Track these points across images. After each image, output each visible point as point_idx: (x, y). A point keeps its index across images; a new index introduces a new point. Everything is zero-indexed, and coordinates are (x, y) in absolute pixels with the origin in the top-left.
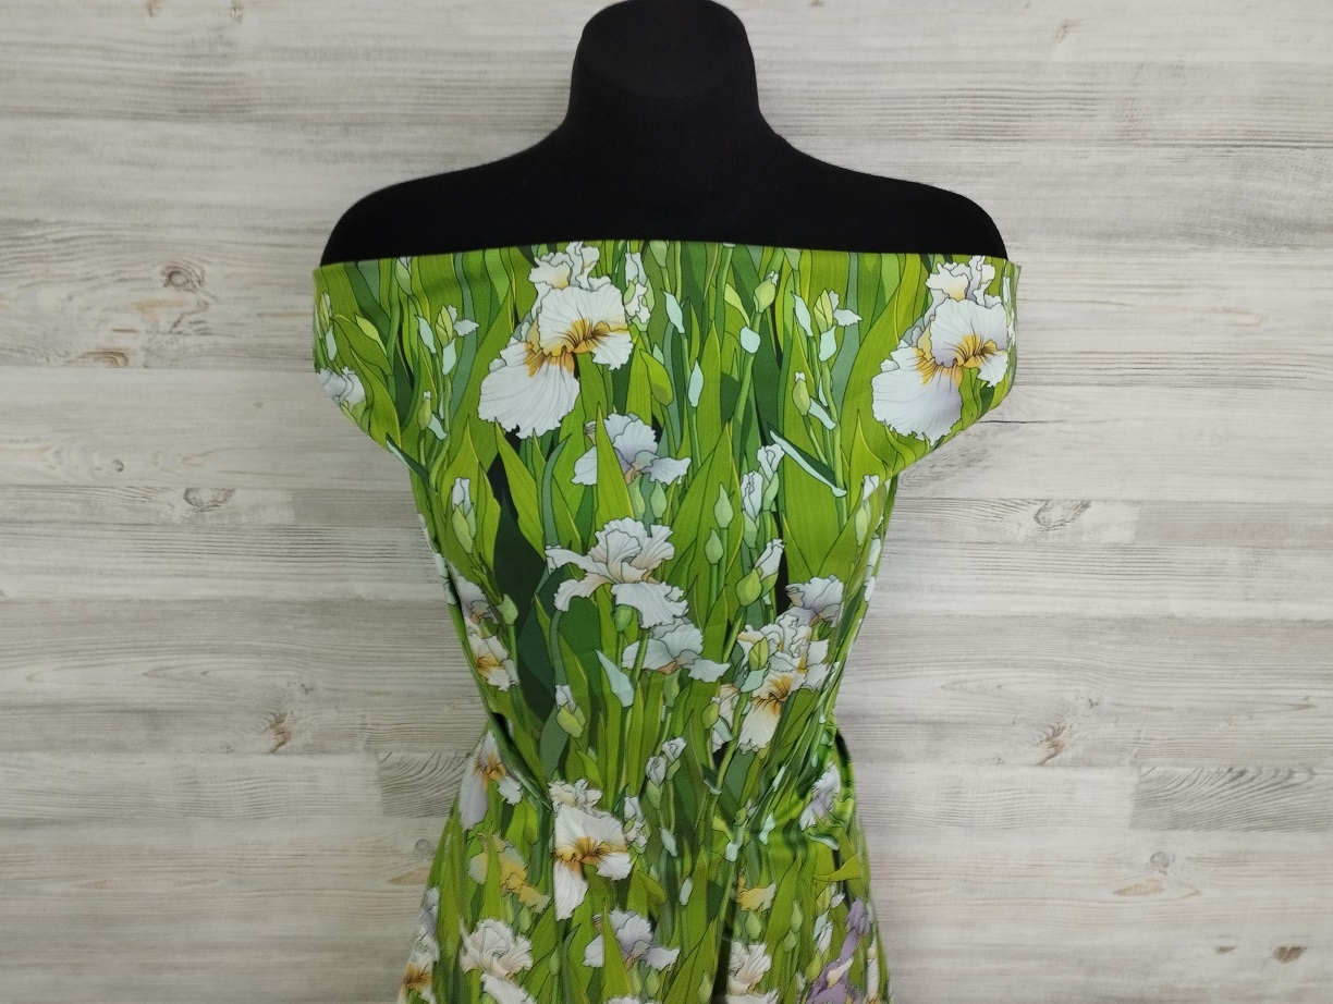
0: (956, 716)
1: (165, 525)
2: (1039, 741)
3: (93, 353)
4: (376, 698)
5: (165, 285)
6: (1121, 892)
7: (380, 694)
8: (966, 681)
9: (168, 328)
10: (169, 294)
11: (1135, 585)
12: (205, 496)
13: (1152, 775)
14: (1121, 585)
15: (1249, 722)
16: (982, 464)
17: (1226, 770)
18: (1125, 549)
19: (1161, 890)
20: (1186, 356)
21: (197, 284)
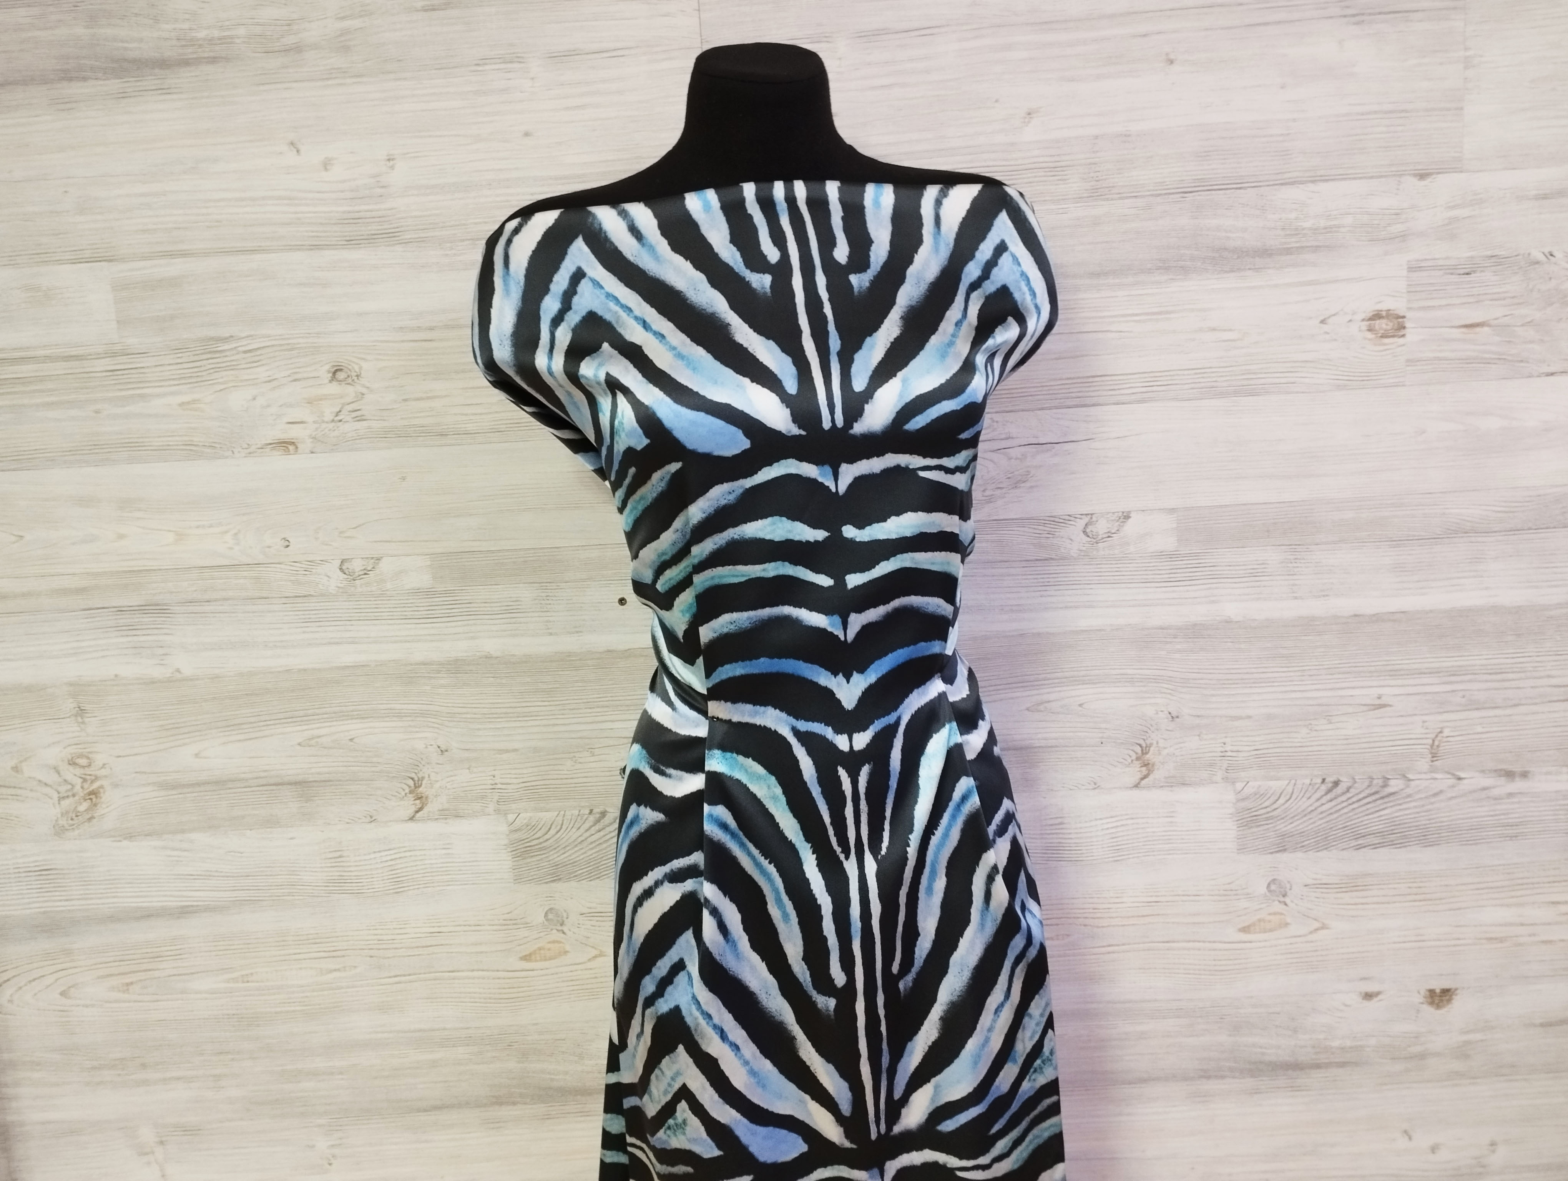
0: (1045, 739)
1: (322, 595)
2: (1130, 761)
3: (271, 444)
4: (505, 756)
5: (330, 381)
6: (1245, 930)
7: (507, 751)
8: (1049, 702)
9: (332, 418)
10: (334, 389)
11: (1188, 591)
12: (357, 566)
13: (1248, 790)
14: (1174, 591)
15: (1330, 726)
16: (1028, 484)
17: (1320, 781)
18: (1171, 556)
19: (1287, 924)
20: (1186, 372)
21: (355, 378)
